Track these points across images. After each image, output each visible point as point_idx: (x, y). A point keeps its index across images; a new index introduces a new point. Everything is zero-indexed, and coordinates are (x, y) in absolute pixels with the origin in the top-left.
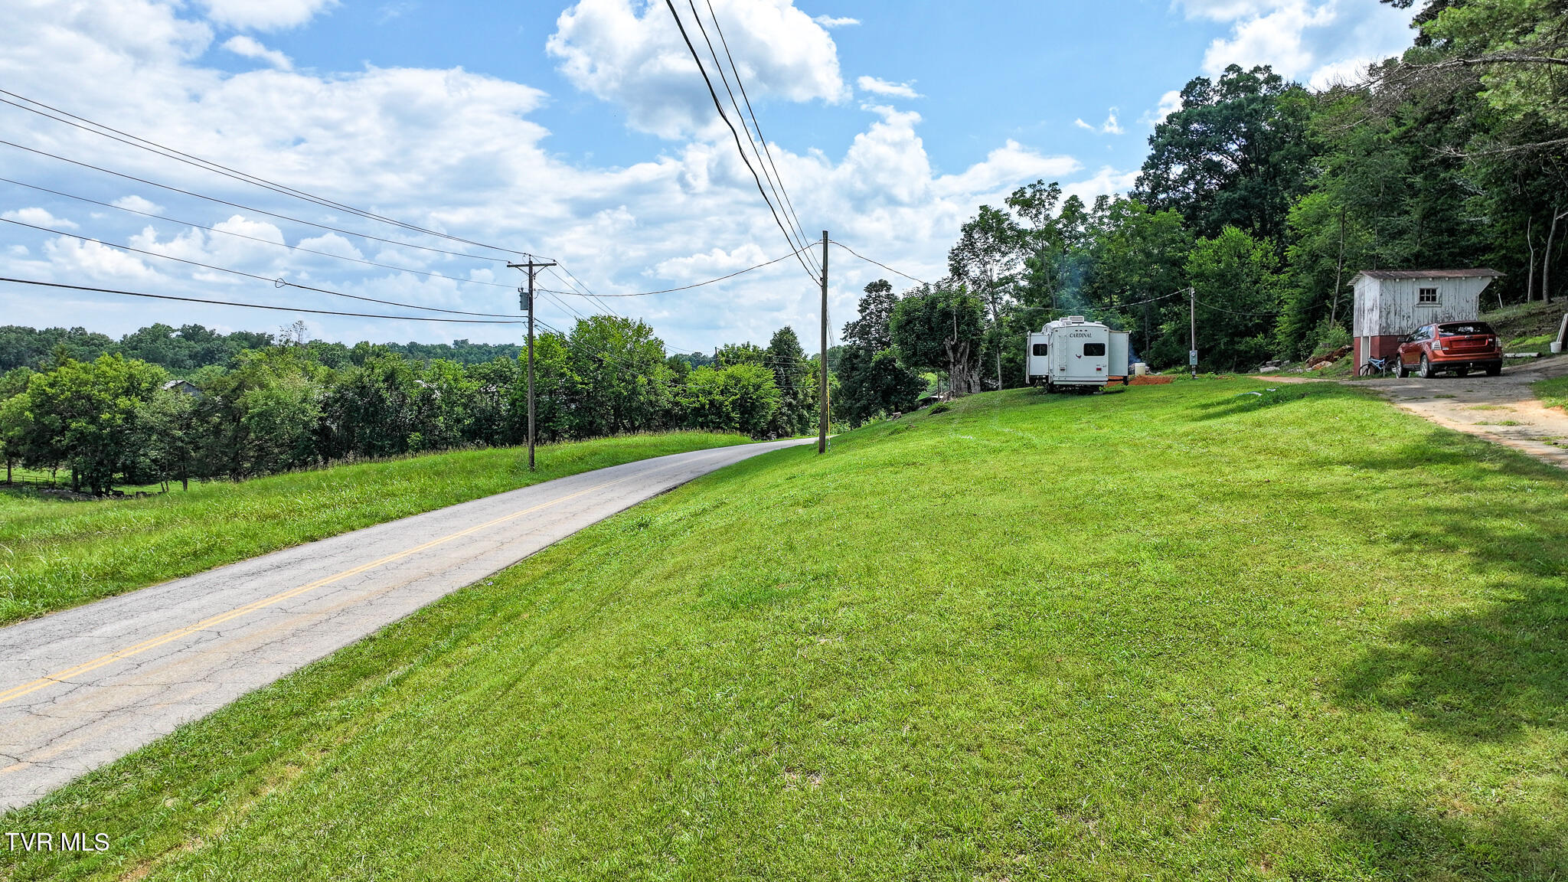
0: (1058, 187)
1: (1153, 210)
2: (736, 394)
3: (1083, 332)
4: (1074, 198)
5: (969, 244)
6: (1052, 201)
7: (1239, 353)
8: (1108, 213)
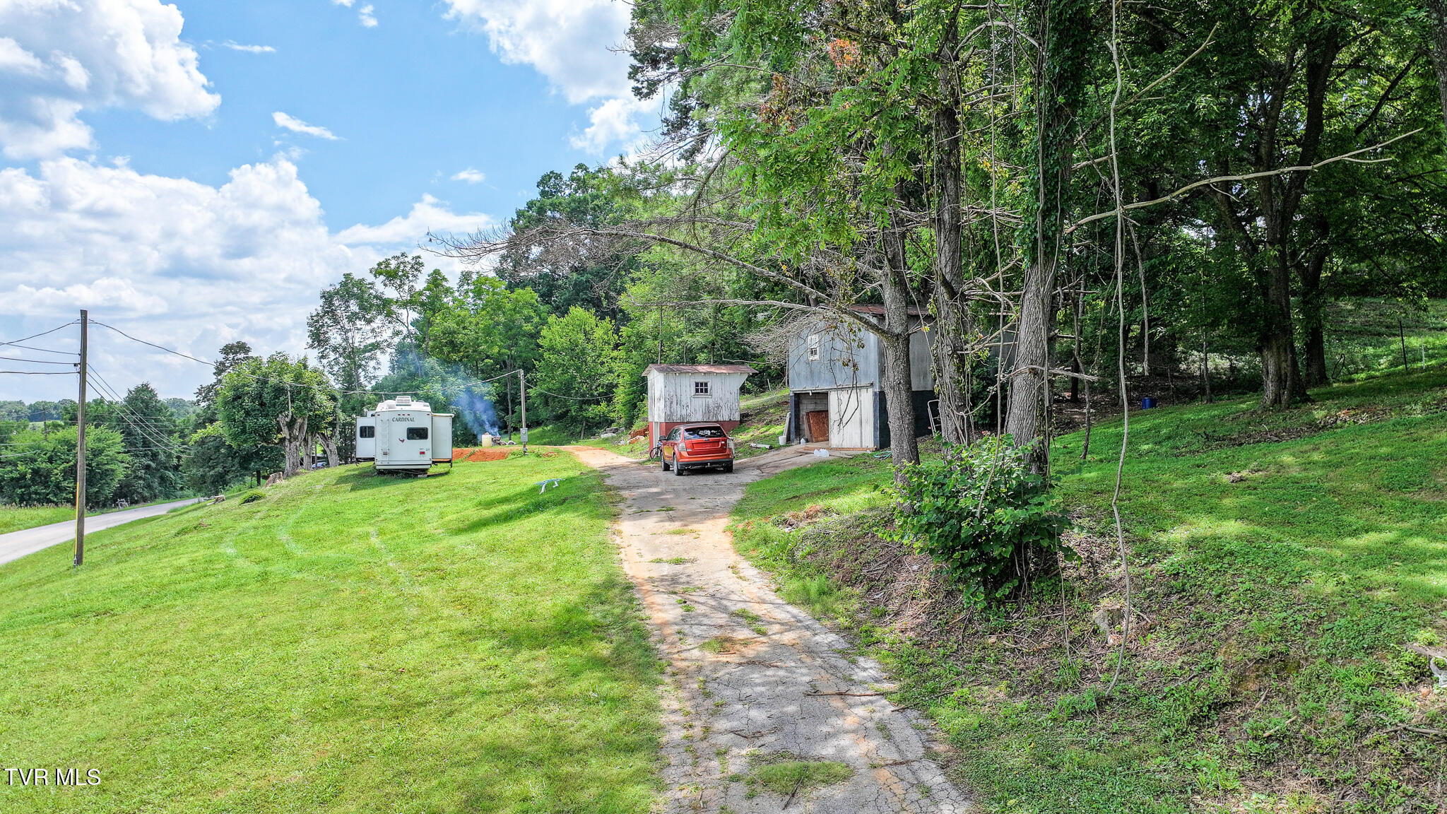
0: (421, 261)
1: (511, 287)
2: (70, 461)
3: (406, 416)
4: (437, 272)
5: (329, 310)
6: (415, 273)
7: (587, 419)
8: (472, 287)
